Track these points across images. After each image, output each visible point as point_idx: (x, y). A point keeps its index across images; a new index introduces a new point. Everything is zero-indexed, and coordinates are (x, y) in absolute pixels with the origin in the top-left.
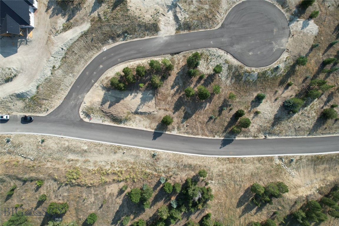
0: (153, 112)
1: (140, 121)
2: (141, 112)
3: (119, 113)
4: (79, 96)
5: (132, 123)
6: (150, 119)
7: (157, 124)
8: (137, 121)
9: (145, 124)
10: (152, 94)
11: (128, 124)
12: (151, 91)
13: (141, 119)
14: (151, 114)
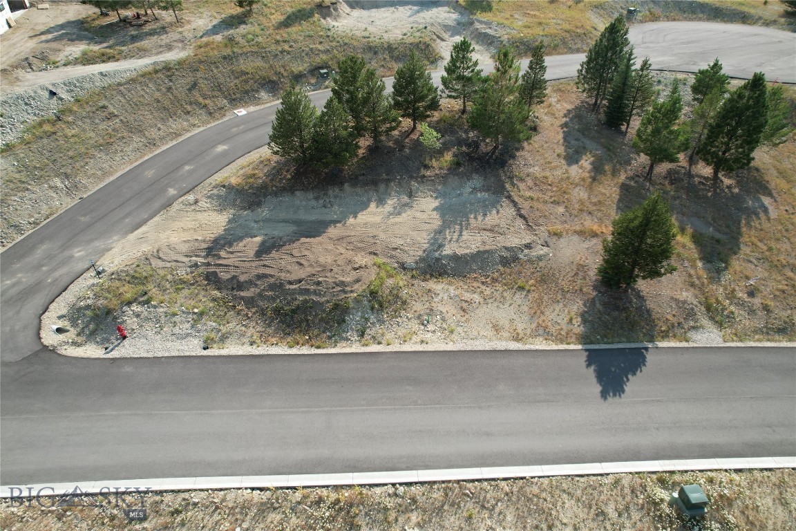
0: (526, 251)
1: (465, 308)
2: (455, 258)
3: (325, 269)
4: (76, 250)
5: (414, 325)
6: (521, 288)
7: (577, 306)
8: (449, 309)
9: (504, 322)
10: (486, 189)
11: (389, 336)
12: (477, 181)
13: (467, 296)
14: (515, 259)
